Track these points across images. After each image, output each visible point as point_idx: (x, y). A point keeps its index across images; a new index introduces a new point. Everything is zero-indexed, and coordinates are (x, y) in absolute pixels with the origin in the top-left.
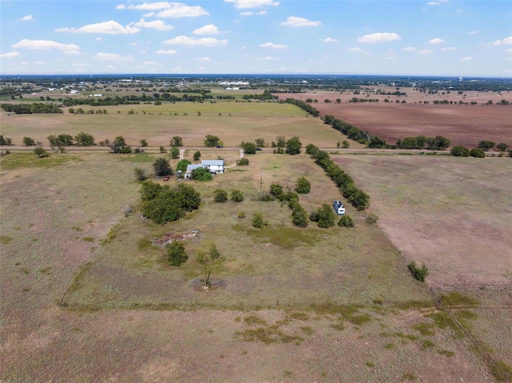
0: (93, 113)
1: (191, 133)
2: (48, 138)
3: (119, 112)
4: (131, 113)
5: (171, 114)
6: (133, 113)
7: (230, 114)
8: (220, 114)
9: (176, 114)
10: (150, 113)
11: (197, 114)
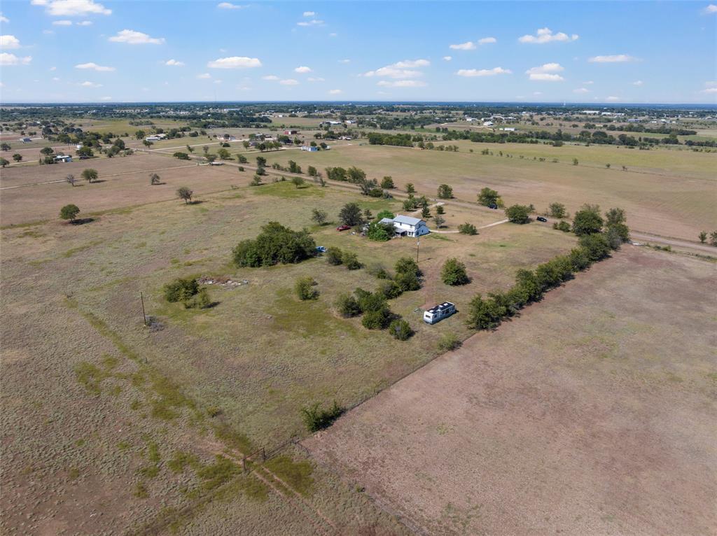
0: (442, 149)
1: (511, 186)
2: (326, 170)
3: (471, 151)
4: (485, 152)
5: (535, 158)
6: (487, 153)
7: (624, 168)
8: (608, 166)
9: (541, 160)
10: (508, 156)
11: (573, 163)
